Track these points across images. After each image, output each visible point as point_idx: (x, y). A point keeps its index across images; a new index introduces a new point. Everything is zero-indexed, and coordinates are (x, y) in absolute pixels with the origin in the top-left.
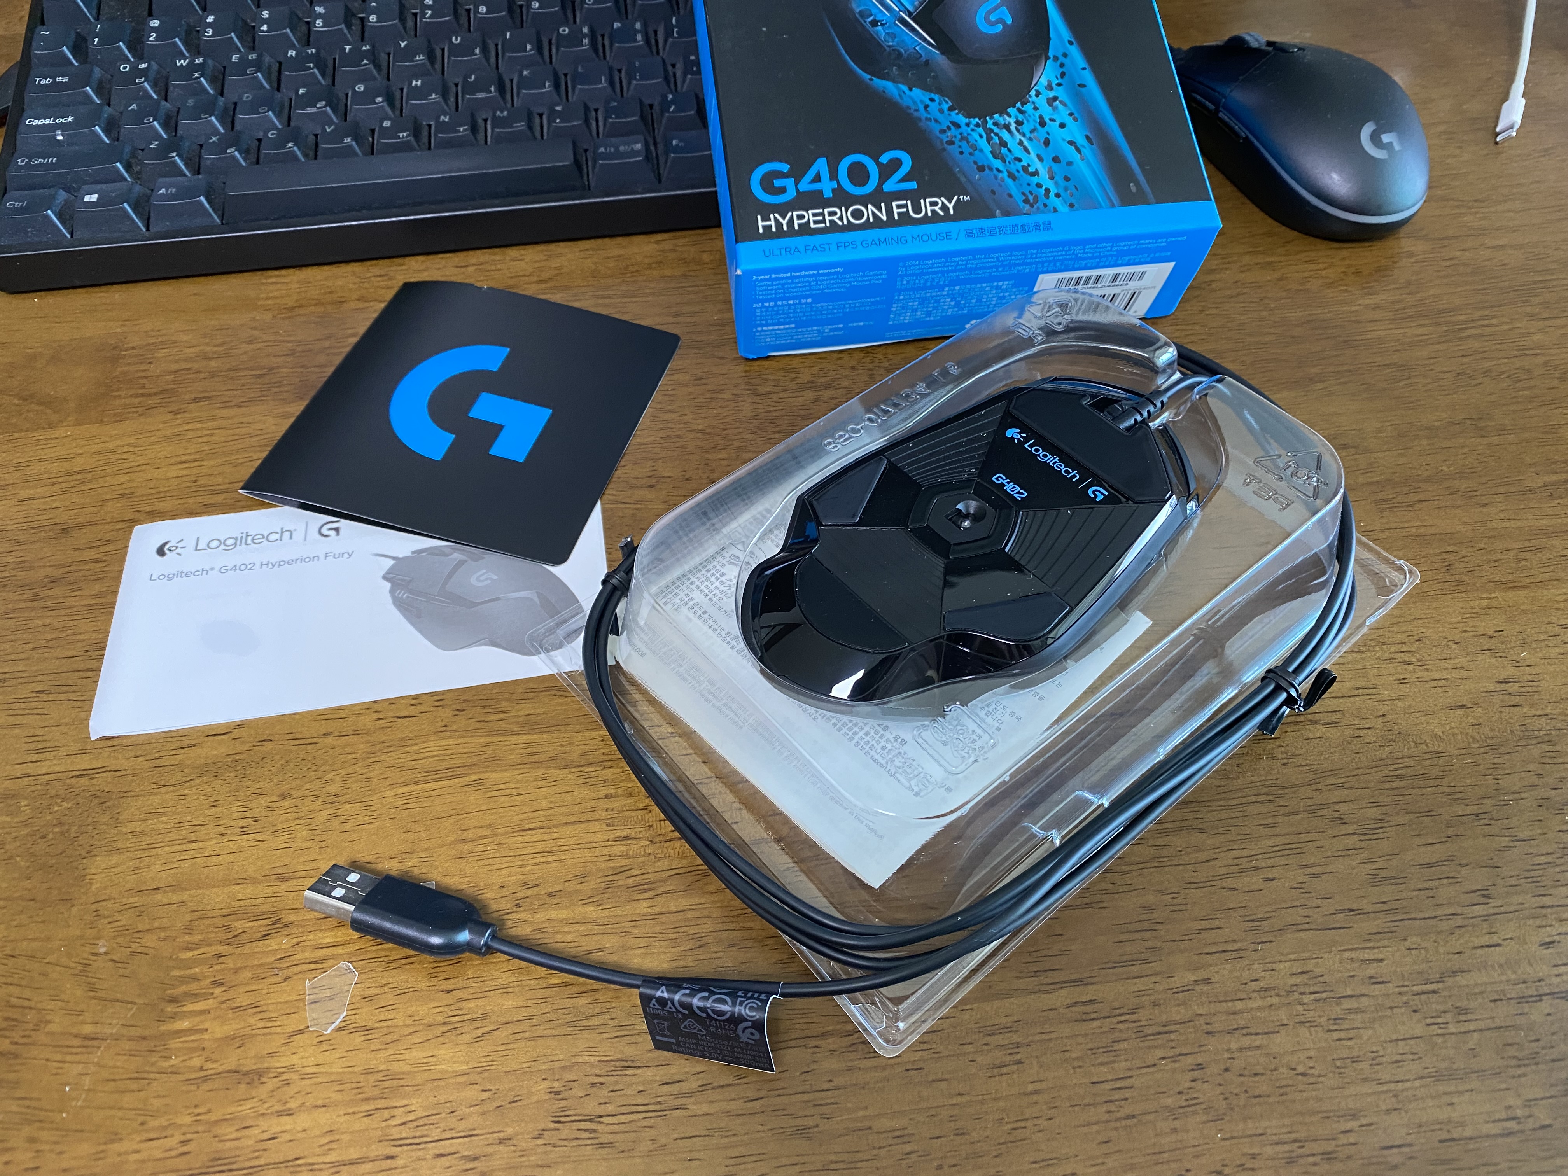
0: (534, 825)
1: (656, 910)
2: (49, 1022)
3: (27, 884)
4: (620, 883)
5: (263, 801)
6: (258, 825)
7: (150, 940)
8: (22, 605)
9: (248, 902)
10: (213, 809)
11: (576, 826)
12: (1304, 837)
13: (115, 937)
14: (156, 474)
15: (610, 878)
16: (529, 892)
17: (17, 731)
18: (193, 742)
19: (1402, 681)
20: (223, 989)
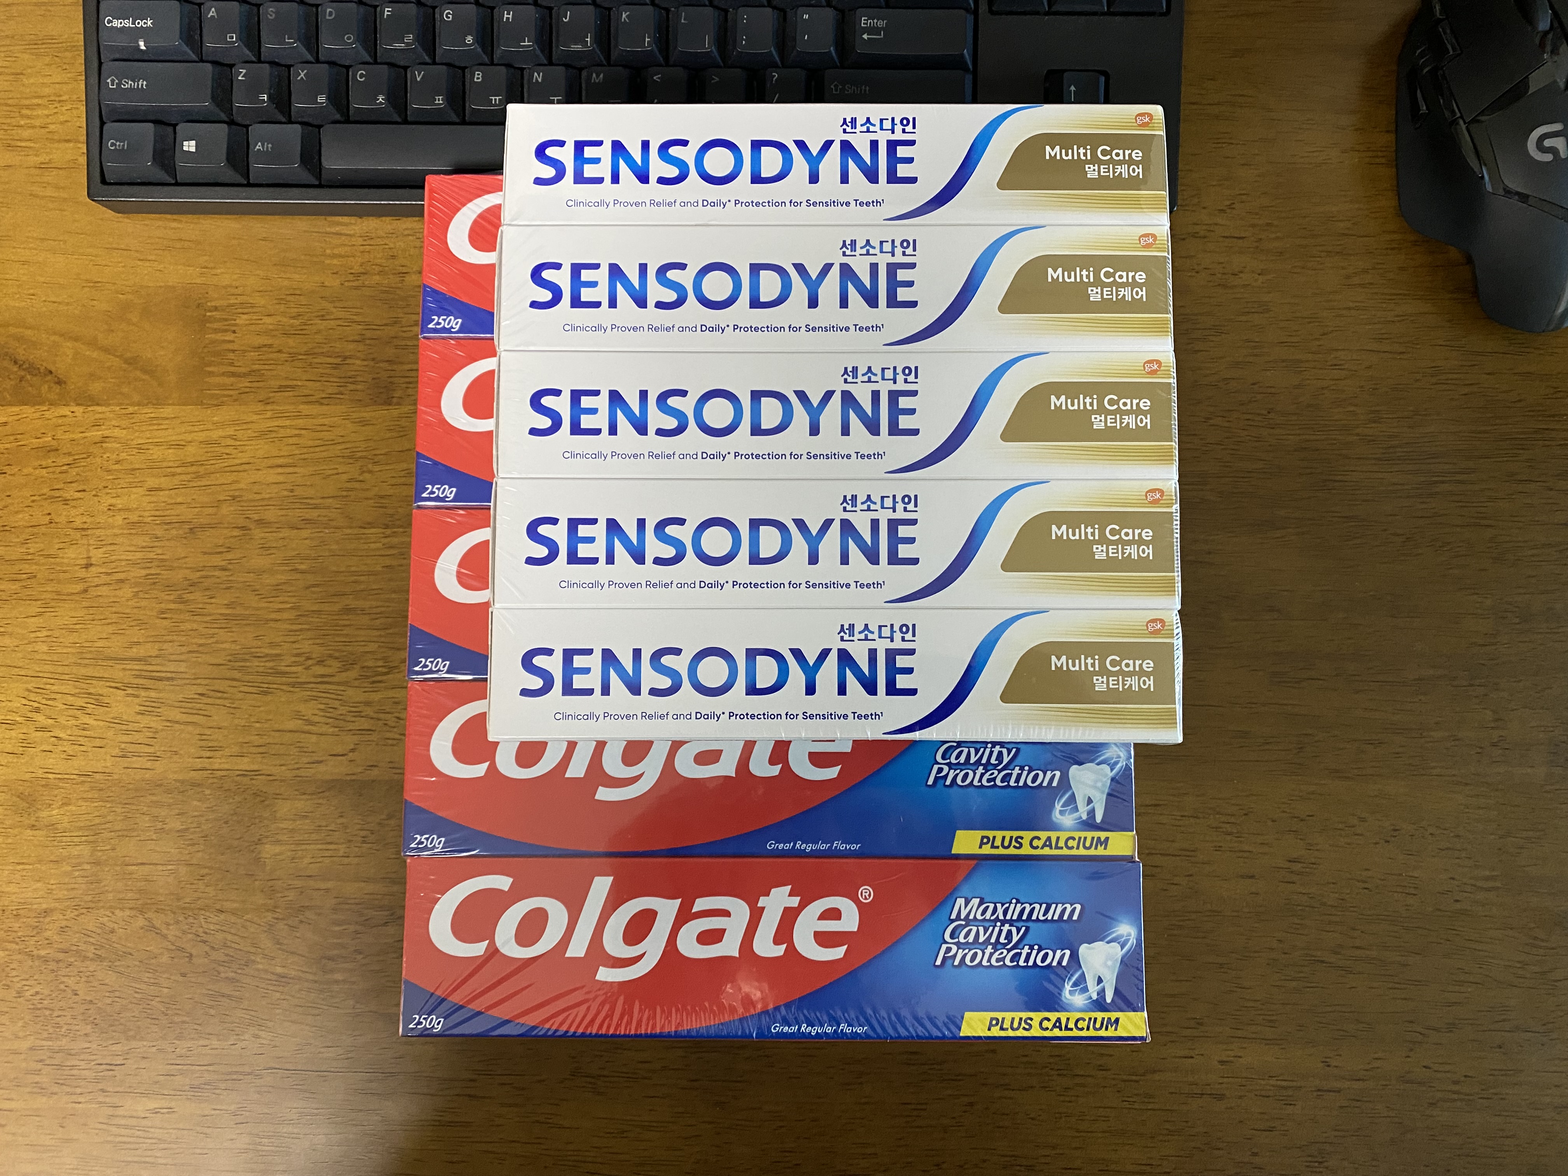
5: (376, 818)
8: (172, 606)
9: (371, 897)
14: (258, 476)
18: (321, 759)
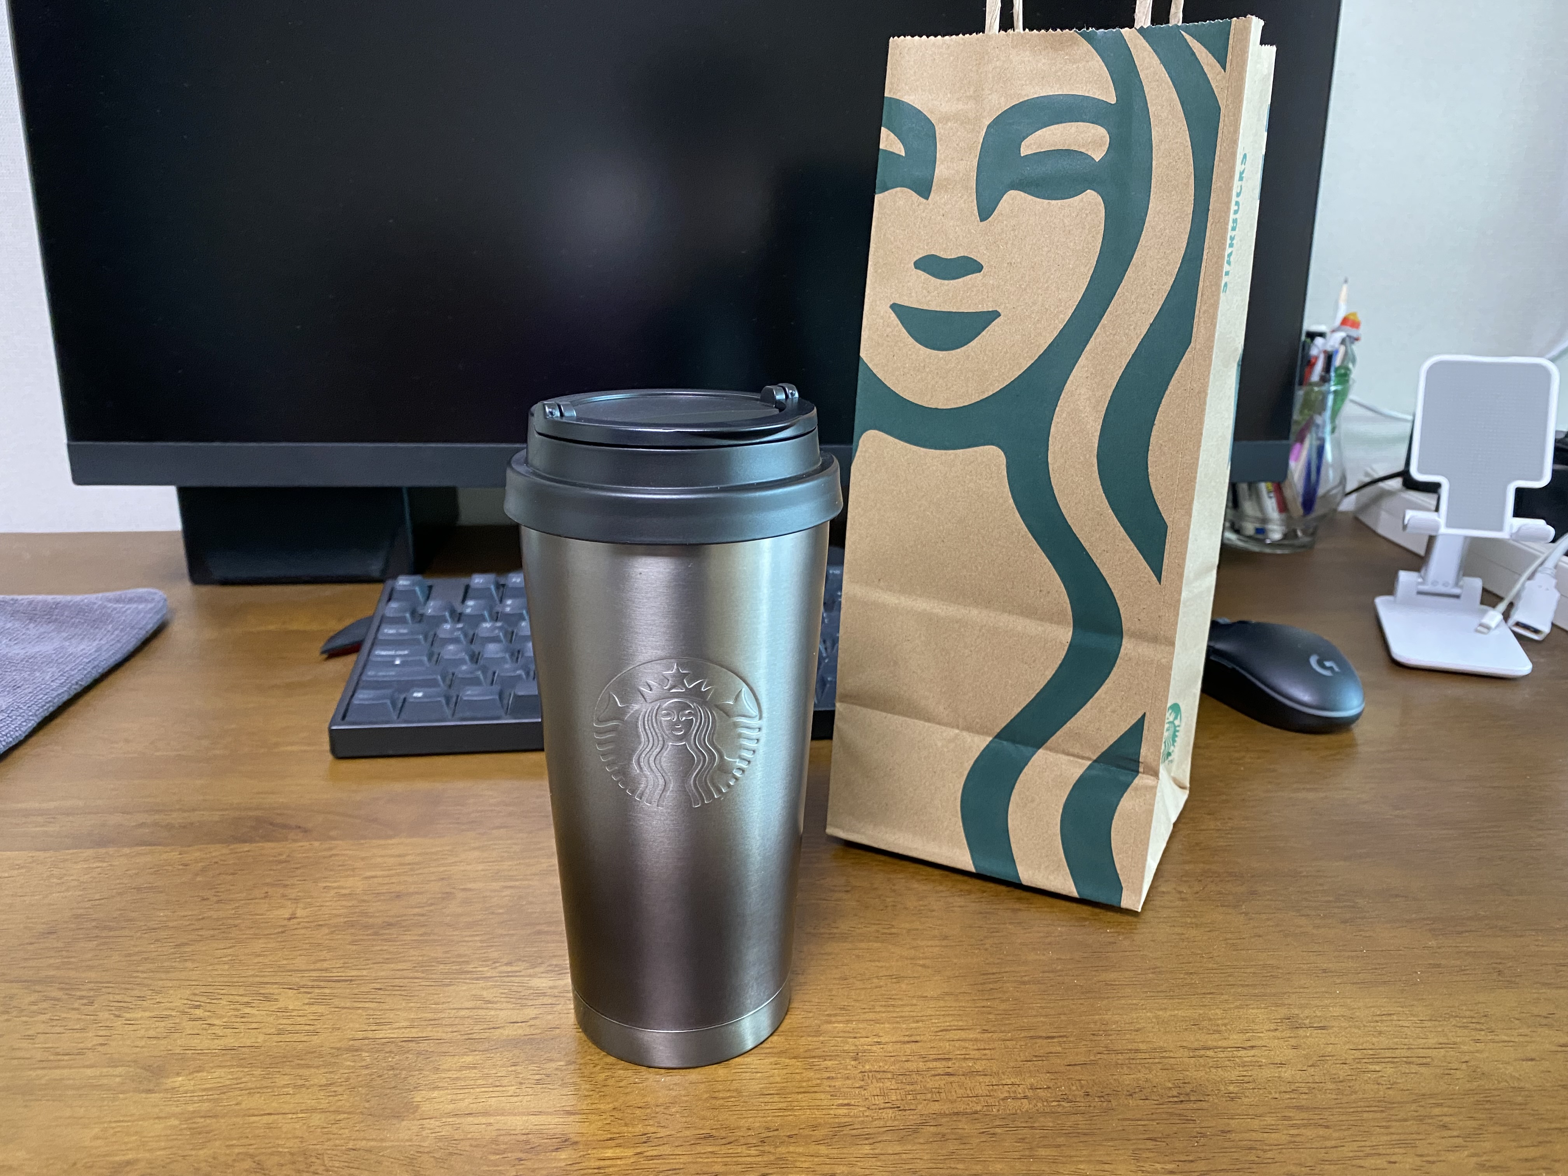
0: (772, 1092)
1: (877, 1151)
3: (367, 1105)
4: (844, 1132)
5: (553, 1065)
9: (542, 1127)
11: (806, 1095)
12: (1415, 1136)
14: (469, 868)
15: (837, 1129)
16: (771, 1134)
17: (360, 1011)
18: (498, 1026)
19: (1478, 1041)
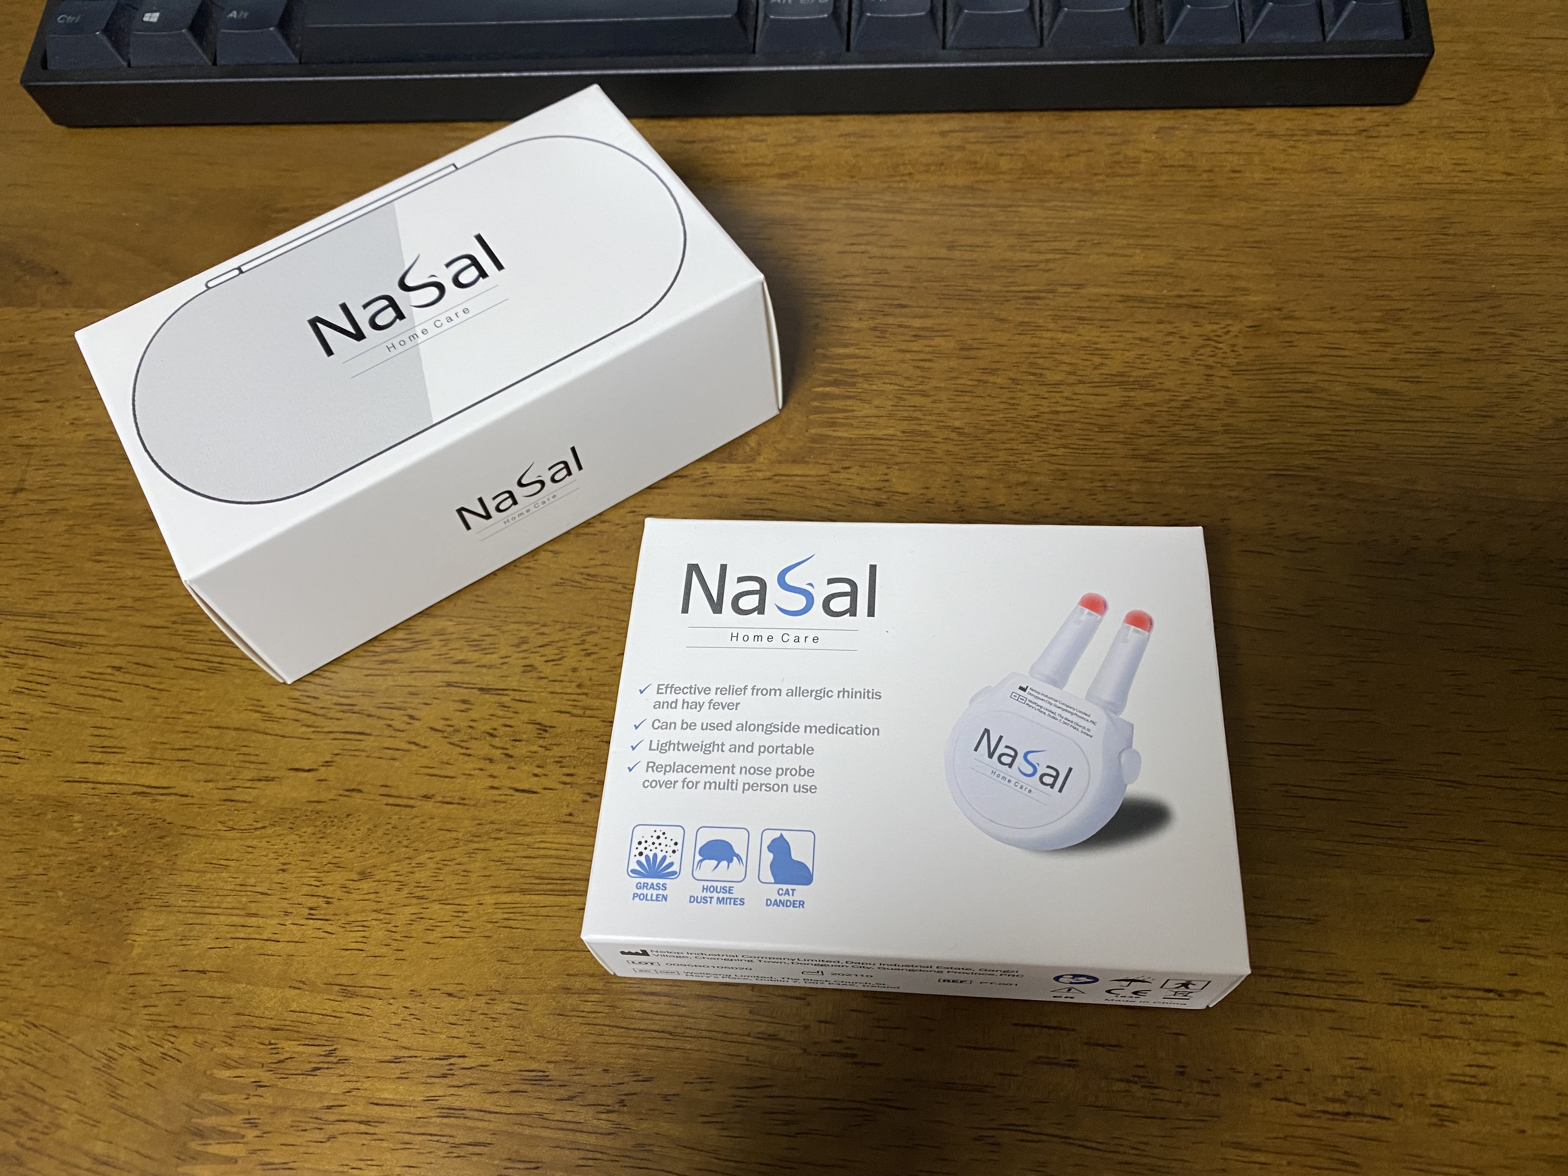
2: (59, 1127)
3: (65, 930)
4: (756, 1103)
5: (339, 877)
6: (331, 909)
7: (185, 1042)
9: (304, 1017)
10: (281, 874)
13: (147, 1028)
16: (638, 1087)
18: (273, 775)
20: (257, 1133)
